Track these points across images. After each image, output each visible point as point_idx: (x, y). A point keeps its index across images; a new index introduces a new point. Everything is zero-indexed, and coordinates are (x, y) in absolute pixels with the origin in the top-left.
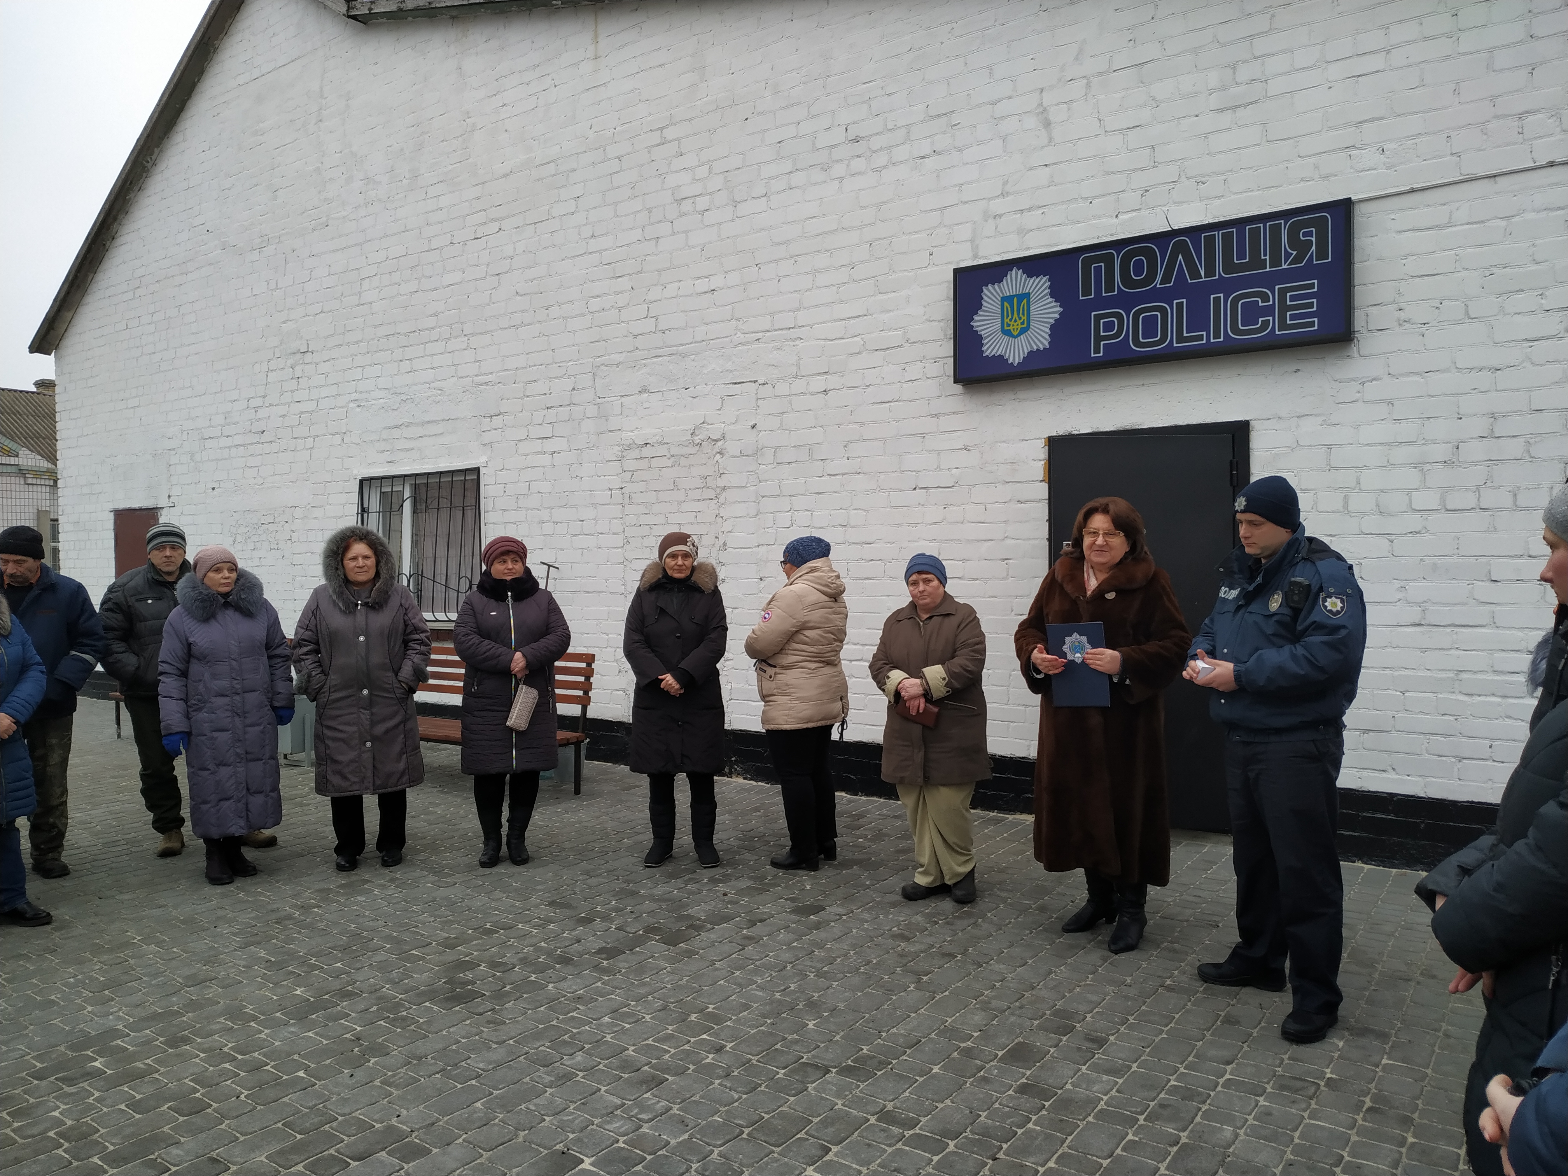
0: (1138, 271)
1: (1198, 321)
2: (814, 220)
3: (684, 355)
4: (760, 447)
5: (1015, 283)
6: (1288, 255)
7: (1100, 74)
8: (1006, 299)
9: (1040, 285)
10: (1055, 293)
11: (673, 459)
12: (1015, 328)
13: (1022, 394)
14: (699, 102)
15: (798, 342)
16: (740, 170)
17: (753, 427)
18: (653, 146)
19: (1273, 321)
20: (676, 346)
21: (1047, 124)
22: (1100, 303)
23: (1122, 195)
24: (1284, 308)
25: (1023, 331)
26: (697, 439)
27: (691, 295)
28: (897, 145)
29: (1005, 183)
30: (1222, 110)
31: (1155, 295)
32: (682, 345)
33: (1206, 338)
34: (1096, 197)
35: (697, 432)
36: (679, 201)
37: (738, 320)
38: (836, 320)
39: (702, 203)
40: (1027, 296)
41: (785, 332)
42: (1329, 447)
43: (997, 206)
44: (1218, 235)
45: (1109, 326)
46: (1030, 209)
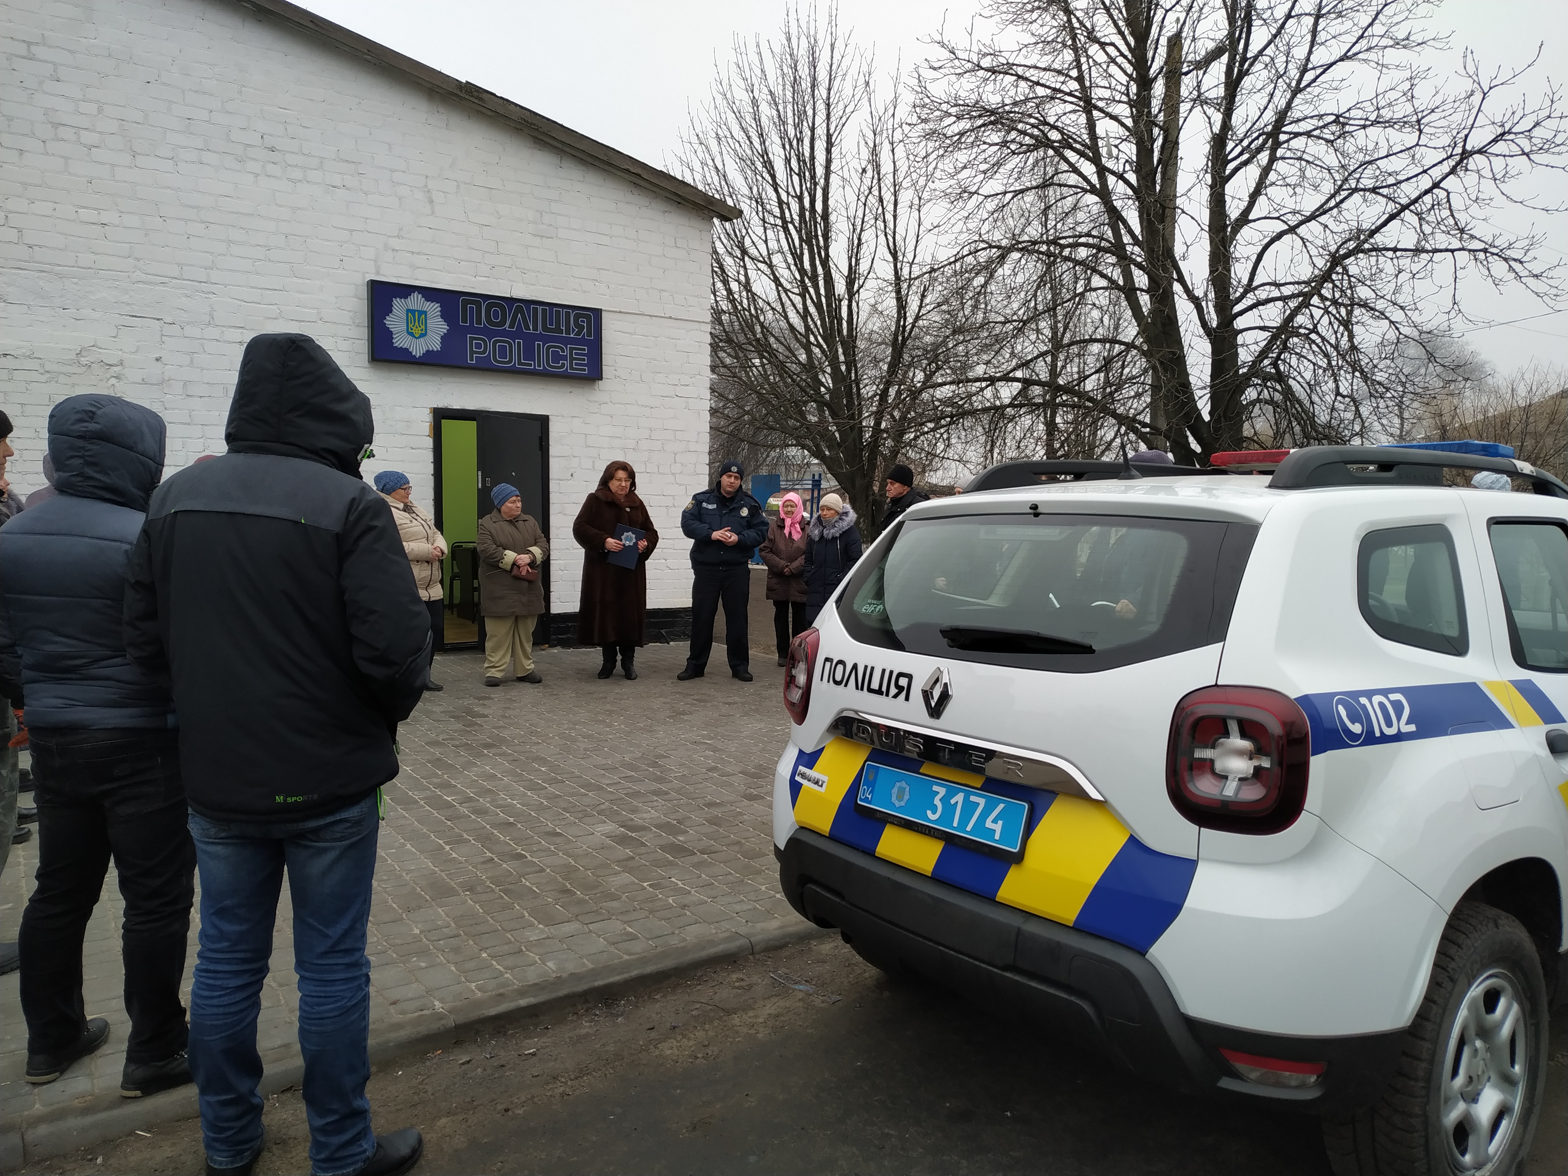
0: (496, 317)
1: (529, 354)
4: (166, 378)
5: (416, 301)
6: (574, 330)
10: (444, 315)
12: (417, 332)
13: (412, 376)
15: (211, 296)
16: (139, 126)
17: (157, 360)
18: (16, 56)
19: (567, 363)
20: (50, 264)
21: (431, 201)
22: (472, 330)
23: (478, 265)
24: (572, 359)
25: (423, 335)
26: (84, 360)
27: (73, 221)
29: (401, 229)
30: (536, 235)
31: (504, 333)
32: (60, 266)
33: (533, 366)
34: (463, 261)
35: (84, 353)
36: (56, 125)
37: (138, 260)
38: (252, 287)
39: (88, 138)
40: (425, 313)
41: (197, 284)
43: (395, 243)
44: (540, 308)
45: (478, 346)
46: (418, 253)
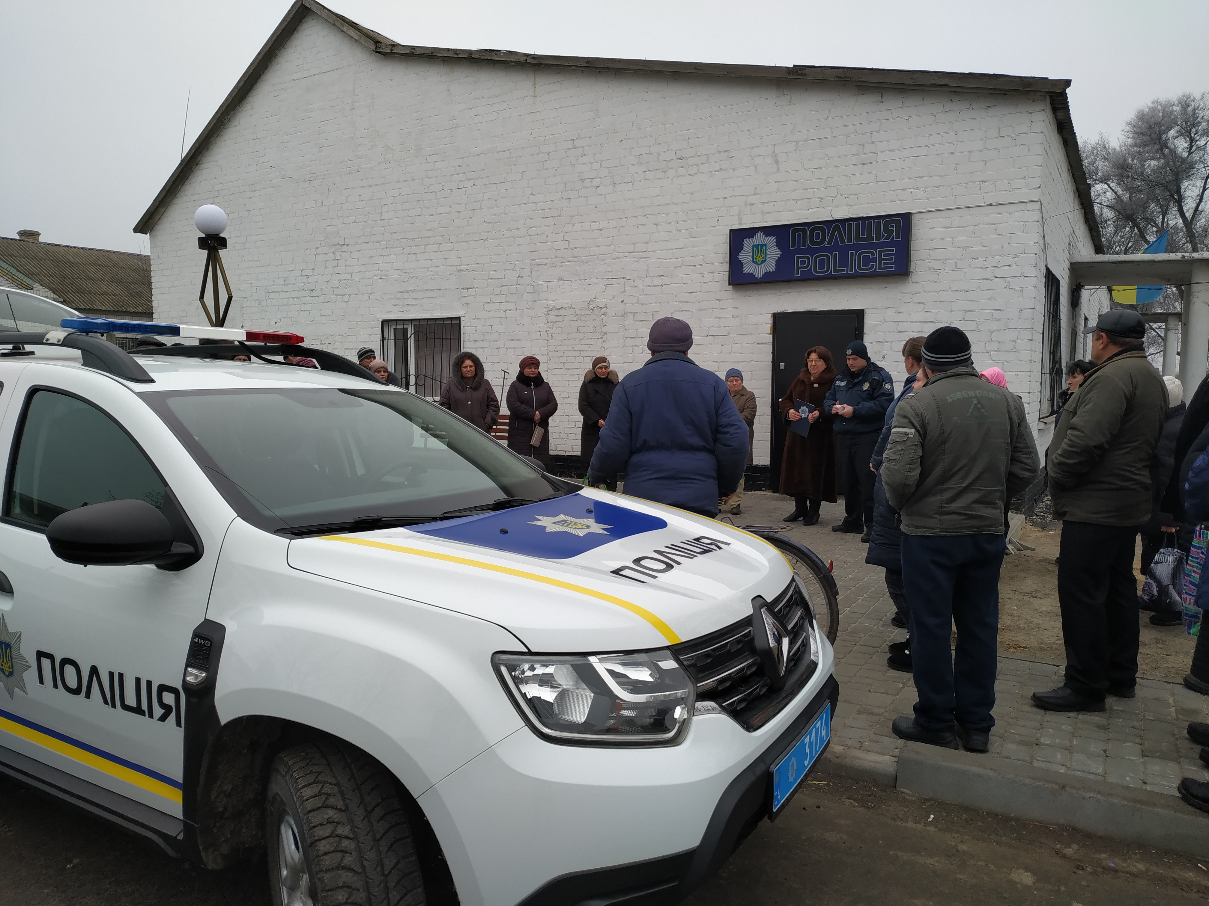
0: (817, 238)
1: (843, 262)
2: (657, 197)
3: (584, 262)
4: (626, 312)
5: (760, 238)
6: (883, 236)
7: (802, 141)
8: (756, 246)
9: (771, 241)
10: (779, 245)
11: (577, 317)
12: (759, 260)
13: (760, 292)
14: (595, 129)
15: (648, 259)
16: (617, 168)
17: (622, 302)
18: (569, 149)
19: (876, 265)
20: (579, 257)
21: (777, 162)
22: (799, 251)
23: (811, 200)
24: (881, 259)
25: (763, 262)
26: (591, 307)
27: (589, 230)
28: (702, 164)
29: (756, 189)
30: (858, 165)
31: (824, 249)
32: (583, 256)
33: (846, 271)
34: (799, 200)
35: (591, 303)
36: (583, 180)
37: (615, 245)
38: (668, 250)
39: (596, 182)
40: (765, 245)
41: (641, 253)
42: (898, 322)
43: (752, 199)
44: (854, 224)
45: (803, 262)
46: (767, 203)
